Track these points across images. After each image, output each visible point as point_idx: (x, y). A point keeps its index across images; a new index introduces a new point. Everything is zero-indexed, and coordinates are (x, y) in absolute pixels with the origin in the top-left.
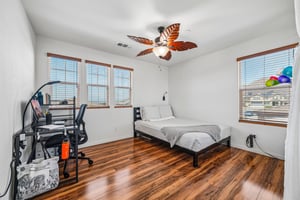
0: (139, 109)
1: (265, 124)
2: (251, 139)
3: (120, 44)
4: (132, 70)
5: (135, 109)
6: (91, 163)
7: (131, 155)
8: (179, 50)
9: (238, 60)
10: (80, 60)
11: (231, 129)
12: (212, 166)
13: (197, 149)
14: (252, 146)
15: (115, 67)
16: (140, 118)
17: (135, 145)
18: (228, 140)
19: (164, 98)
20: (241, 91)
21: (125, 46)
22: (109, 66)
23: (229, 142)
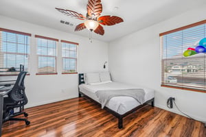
0: (83, 75)
1: (183, 88)
2: (171, 101)
3: (62, 22)
4: (78, 44)
5: (80, 75)
6: (28, 123)
7: (77, 112)
8: (109, 25)
9: (161, 35)
10: (30, 35)
11: (155, 92)
12: (136, 127)
13: (121, 113)
14: (171, 107)
15: (62, 41)
16: (84, 82)
17: (80, 104)
18: (152, 101)
19: (104, 67)
20: (163, 61)
21: (67, 23)
22: (58, 40)
23: (153, 103)
